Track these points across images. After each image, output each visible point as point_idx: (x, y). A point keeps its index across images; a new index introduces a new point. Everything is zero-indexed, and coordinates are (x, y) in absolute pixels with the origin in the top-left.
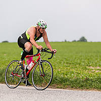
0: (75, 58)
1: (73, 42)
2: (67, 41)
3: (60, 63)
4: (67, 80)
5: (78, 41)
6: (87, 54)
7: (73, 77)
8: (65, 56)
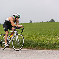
0: (48, 32)
1: (47, 22)
2: (43, 22)
3: (39, 35)
4: (43, 44)
5: (49, 22)
6: (55, 29)
7: (47, 42)
8: (43, 31)
